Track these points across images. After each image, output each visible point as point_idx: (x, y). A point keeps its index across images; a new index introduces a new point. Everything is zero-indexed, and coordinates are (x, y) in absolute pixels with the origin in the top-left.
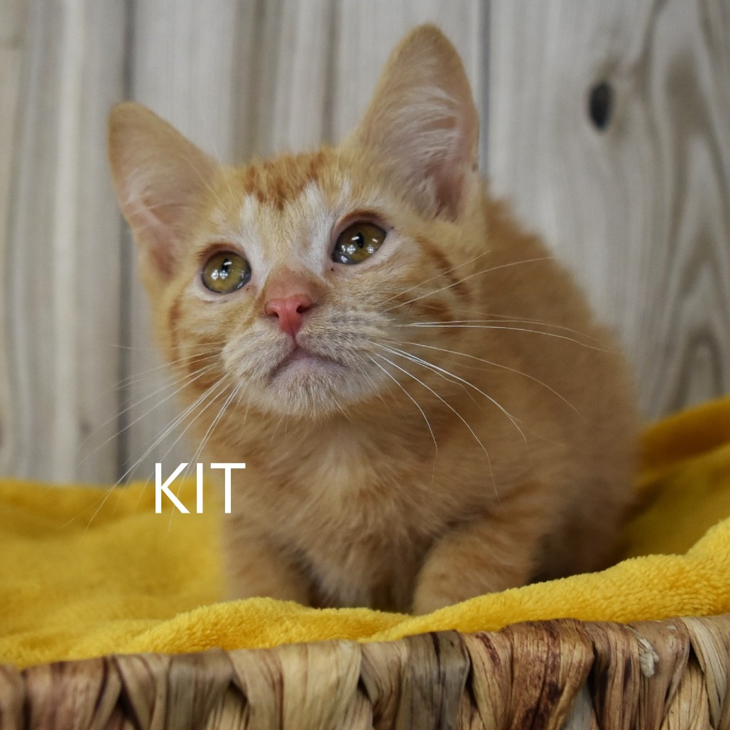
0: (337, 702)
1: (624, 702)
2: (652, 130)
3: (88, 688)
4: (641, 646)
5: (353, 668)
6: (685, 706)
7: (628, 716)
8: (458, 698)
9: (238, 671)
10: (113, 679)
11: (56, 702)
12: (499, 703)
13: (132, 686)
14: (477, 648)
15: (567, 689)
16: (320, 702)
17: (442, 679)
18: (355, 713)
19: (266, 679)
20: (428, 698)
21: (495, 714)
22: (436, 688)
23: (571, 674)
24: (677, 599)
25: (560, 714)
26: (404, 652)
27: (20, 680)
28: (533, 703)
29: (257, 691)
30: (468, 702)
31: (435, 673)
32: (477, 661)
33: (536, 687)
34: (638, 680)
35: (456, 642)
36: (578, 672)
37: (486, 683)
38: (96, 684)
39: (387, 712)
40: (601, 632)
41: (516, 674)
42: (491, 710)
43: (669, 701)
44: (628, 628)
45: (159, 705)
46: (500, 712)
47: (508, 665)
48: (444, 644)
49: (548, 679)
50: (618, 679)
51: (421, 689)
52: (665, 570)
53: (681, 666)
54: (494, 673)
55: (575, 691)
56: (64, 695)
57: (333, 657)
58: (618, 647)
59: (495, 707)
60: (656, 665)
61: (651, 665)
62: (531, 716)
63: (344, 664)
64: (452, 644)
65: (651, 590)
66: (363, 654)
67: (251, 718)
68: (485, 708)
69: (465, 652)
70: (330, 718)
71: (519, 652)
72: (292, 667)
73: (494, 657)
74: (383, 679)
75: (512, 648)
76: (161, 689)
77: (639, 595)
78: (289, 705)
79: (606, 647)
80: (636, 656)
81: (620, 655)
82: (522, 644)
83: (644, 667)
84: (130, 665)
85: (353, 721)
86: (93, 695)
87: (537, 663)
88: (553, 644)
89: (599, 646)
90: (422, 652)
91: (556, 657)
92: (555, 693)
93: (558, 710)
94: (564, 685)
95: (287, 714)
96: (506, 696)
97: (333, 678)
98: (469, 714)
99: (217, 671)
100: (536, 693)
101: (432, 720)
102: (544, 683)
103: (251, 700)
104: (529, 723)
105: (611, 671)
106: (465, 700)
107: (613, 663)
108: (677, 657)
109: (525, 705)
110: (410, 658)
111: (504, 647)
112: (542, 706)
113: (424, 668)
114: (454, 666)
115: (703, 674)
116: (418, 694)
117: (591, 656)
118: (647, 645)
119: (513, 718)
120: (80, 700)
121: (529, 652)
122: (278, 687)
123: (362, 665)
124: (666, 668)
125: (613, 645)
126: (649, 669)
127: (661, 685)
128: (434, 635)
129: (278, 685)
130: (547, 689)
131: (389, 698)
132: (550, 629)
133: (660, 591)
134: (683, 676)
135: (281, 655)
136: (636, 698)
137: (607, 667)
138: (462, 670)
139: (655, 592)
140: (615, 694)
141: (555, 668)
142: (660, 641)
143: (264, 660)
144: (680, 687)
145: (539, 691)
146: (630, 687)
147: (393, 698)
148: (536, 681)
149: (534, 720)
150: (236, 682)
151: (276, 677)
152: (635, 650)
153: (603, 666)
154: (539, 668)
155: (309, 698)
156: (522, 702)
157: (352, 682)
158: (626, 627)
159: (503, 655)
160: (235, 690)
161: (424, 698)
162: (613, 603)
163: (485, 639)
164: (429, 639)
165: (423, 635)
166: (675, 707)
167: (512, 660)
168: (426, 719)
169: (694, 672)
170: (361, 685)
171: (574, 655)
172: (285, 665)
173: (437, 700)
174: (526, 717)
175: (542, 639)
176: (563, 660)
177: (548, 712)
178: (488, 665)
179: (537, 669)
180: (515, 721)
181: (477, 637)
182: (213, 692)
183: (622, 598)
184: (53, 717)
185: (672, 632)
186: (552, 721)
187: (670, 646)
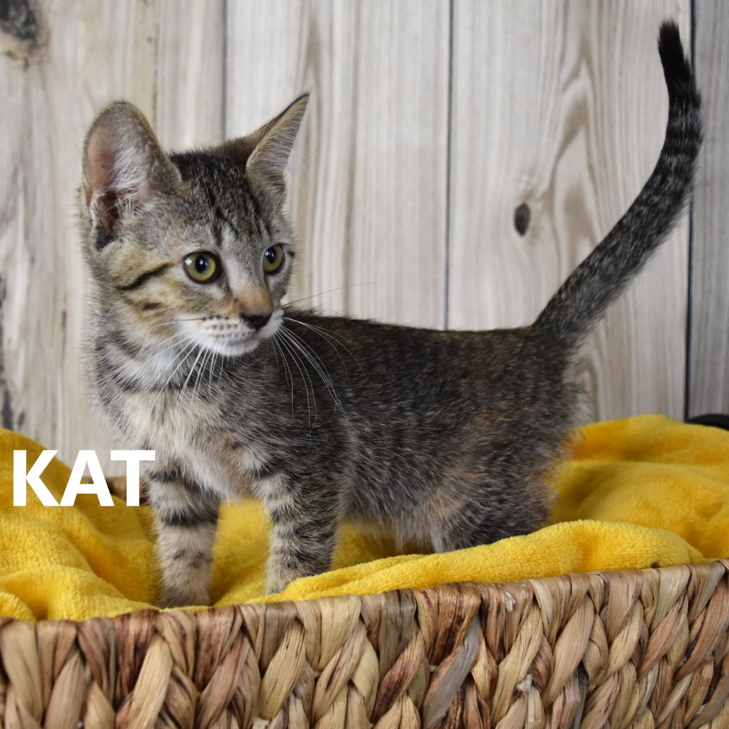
0: (349, 627)
1: (497, 625)
2: (555, 235)
3: (227, 622)
4: (506, 596)
5: (357, 610)
6: (530, 625)
7: (499, 631)
8: (410, 624)
9: (300, 612)
10: (239, 618)
11: (212, 629)
12: (431, 625)
13: (248, 621)
14: (420, 598)
15: (466, 618)
16: (340, 627)
17: (401, 614)
18: (358, 631)
19: (313, 615)
20: (395, 623)
21: (429, 631)
22: (398, 619)
23: (469, 611)
24: (529, 568)
25: (463, 631)
26: (383, 601)
27: (194, 618)
28: (449, 626)
29: (309, 622)
30: (416, 625)
31: (398, 612)
32: (420, 604)
33: (450, 617)
34: (504, 613)
35: (410, 595)
36: (472, 610)
37: (425, 616)
38: (230, 620)
39: (374, 630)
40: (485, 589)
41: (441, 611)
42: (427, 630)
43: (521, 624)
44: (500, 586)
45: (261, 630)
46: (431, 631)
47: (436, 606)
48: (403, 596)
49: (457, 614)
50: (494, 613)
51: (391, 619)
52: (525, 551)
53: (528, 605)
54: (429, 610)
55: (471, 619)
56: (215, 625)
57: (346, 605)
58: (494, 597)
59: (429, 628)
60: (514, 606)
61: (511, 606)
62: (448, 632)
63: (352, 608)
64: (407, 597)
65: (516, 563)
66: (362, 602)
67: (306, 635)
68: (424, 628)
69: (414, 601)
70: (345, 634)
71: (442, 600)
72: (326, 609)
73: (429, 602)
74: (371, 614)
75: (439, 597)
76: (262, 622)
77: (509, 566)
78: (325, 628)
79: (487, 597)
80: (503, 601)
81: (495, 601)
82: (444, 596)
83: (507, 607)
84: (247, 610)
85: (356, 635)
86: (229, 625)
87: (451, 605)
88: (460, 596)
89: (484, 596)
90: (392, 601)
91: (461, 602)
92: (460, 620)
93: (462, 629)
94: (465, 616)
95: (324, 633)
96: (435, 621)
97: (347, 615)
98: (416, 632)
99: (289, 613)
100: (451, 621)
101: (397, 635)
102: (455, 615)
103: (306, 626)
104: (447, 635)
105: (490, 609)
106: (414, 624)
107: (491, 604)
108: (526, 601)
109: (445, 627)
110: (386, 604)
111: (435, 597)
112: (454, 627)
113: (393, 609)
114: (408, 608)
115: (540, 610)
116: (389, 622)
117: (480, 601)
118: (509, 595)
119: (439, 632)
120: (223, 628)
121: (447, 600)
122: (319, 619)
123: (362, 608)
124: (520, 607)
125: (491, 595)
126: (510, 608)
127: (516, 616)
128: (398, 591)
129: (319, 618)
130: (456, 619)
131: (375, 624)
132: (458, 587)
133: (521, 563)
134: (529, 610)
135: (321, 603)
136: (503, 623)
137: (488, 607)
138: (413, 610)
139: (518, 564)
140: (492, 620)
141: (461, 608)
142: (517, 594)
143: (312, 606)
144: (527, 616)
145: (452, 620)
146: (500, 617)
147: (377, 624)
148: (451, 615)
149: (449, 635)
150: (298, 617)
151: (318, 615)
152: (503, 598)
153: (486, 606)
154: (452, 608)
155: (335, 625)
156: (443, 626)
157: (356, 616)
158: (499, 586)
159: (434, 601)
160: (298, 621)
161: (392, 623)
162: (495, 570)
163: (425, 593)
164: (396, 594)
165: (393, 592)
166: (524, 627)
167: (439, 604)
168: (393, 634)
169: (535, 608)
170: (361, 617)
171: (470, 601)
172: (323, 609)
173: (399, 625)
174: (446, 632)
175: (454, 593)
176: (465, 604)
177: (457, 630)
178: (426, 606)
179: (451, 608)
180: (440, 634)
181: (421, 592)
182: (288, 621)
183: (501, 567)
184: (210, 636)
185: (524, 588)
186: (459, 634)
187: (522, 595)
